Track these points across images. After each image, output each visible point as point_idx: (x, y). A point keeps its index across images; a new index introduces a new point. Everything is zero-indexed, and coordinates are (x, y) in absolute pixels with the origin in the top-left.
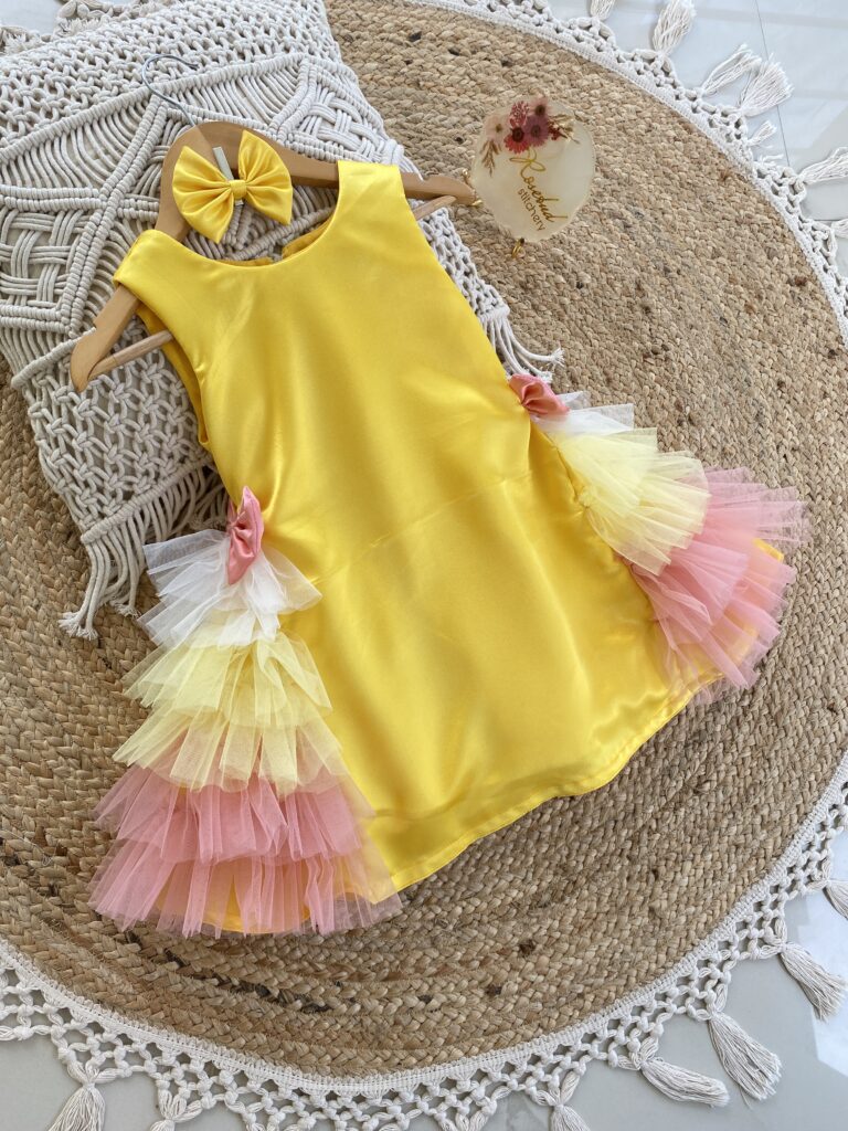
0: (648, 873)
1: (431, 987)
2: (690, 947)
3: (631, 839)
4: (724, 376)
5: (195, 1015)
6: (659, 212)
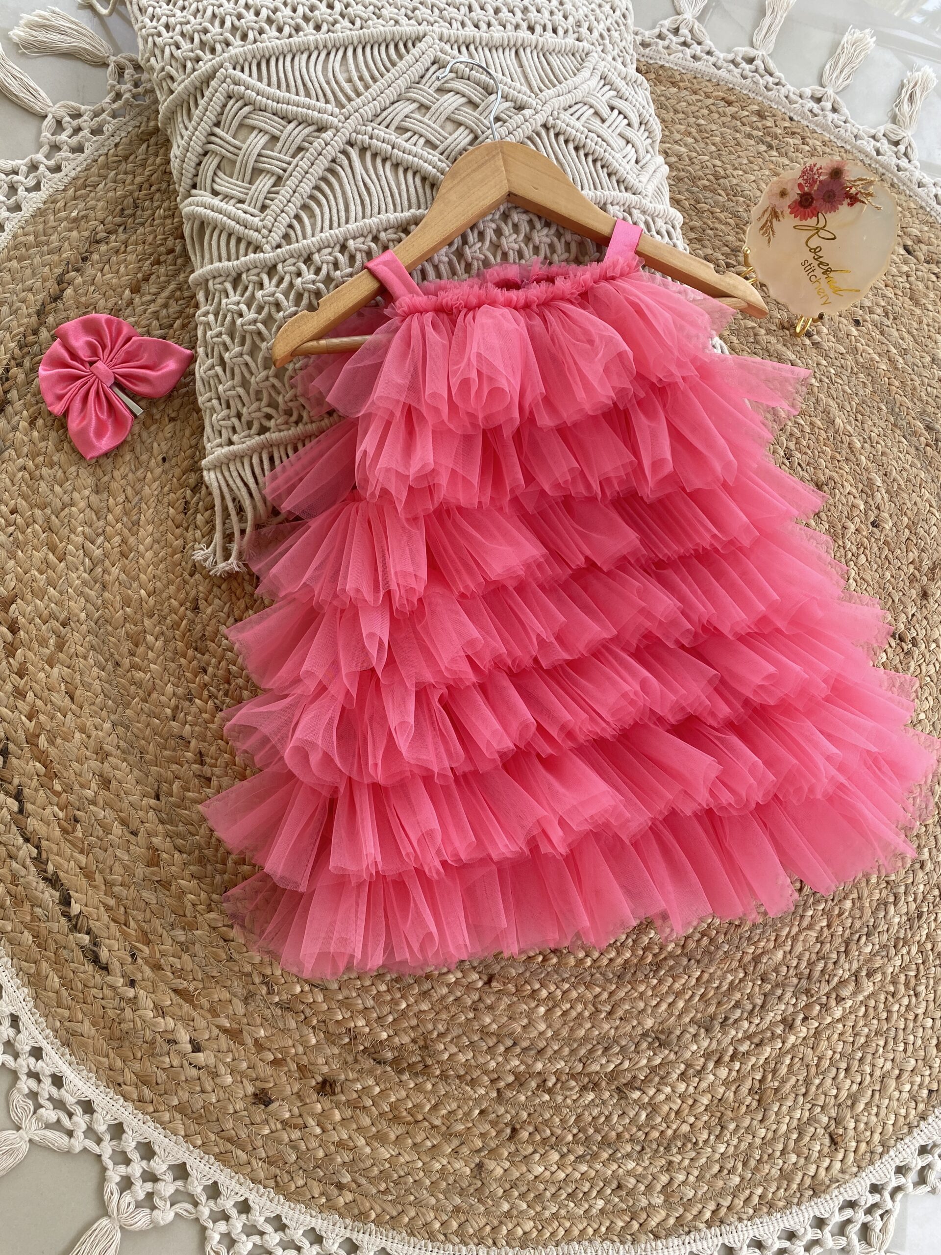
0: (506, 1124)
1: (210, 1039)
3: (517, 1076)
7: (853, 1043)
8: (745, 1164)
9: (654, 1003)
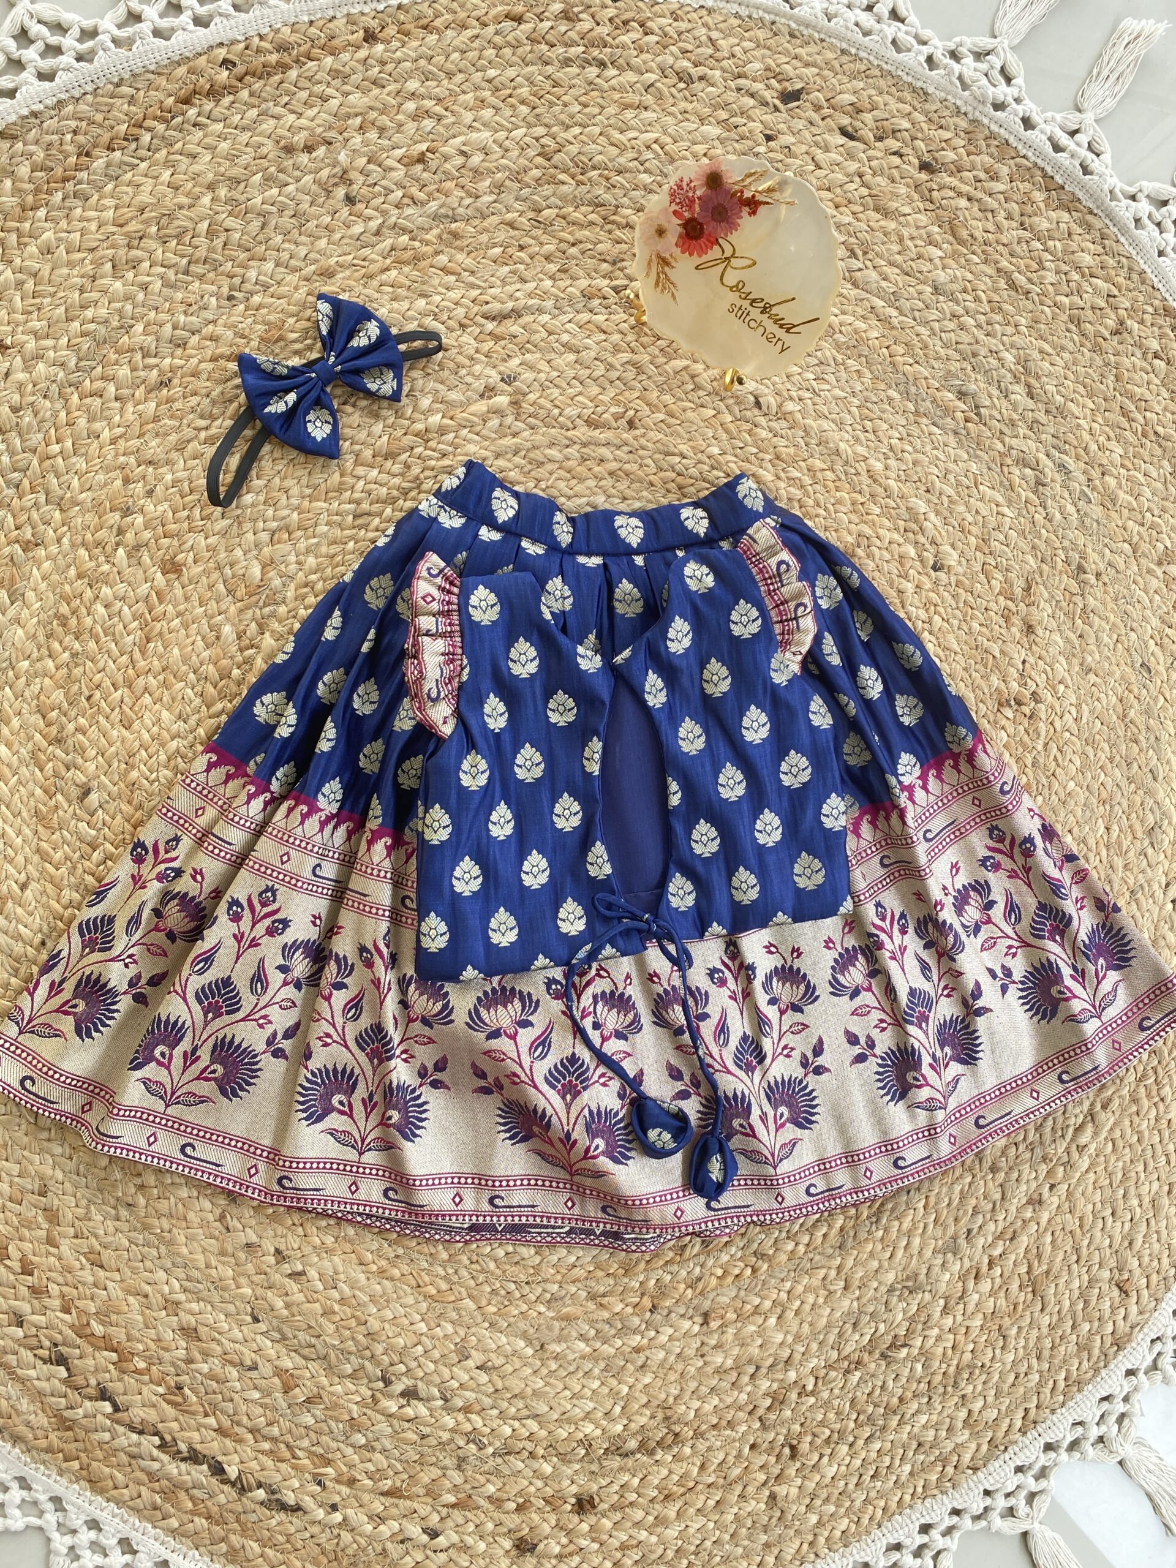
0: (783, 1446)
1: (442, 1520)
2: (812, 1557)
4: (1118, 758)
5: (119, 1476)
6: (1098, 470)
7: (1111, 1184)
8: (1039, 1358)
9: (888, 1255)
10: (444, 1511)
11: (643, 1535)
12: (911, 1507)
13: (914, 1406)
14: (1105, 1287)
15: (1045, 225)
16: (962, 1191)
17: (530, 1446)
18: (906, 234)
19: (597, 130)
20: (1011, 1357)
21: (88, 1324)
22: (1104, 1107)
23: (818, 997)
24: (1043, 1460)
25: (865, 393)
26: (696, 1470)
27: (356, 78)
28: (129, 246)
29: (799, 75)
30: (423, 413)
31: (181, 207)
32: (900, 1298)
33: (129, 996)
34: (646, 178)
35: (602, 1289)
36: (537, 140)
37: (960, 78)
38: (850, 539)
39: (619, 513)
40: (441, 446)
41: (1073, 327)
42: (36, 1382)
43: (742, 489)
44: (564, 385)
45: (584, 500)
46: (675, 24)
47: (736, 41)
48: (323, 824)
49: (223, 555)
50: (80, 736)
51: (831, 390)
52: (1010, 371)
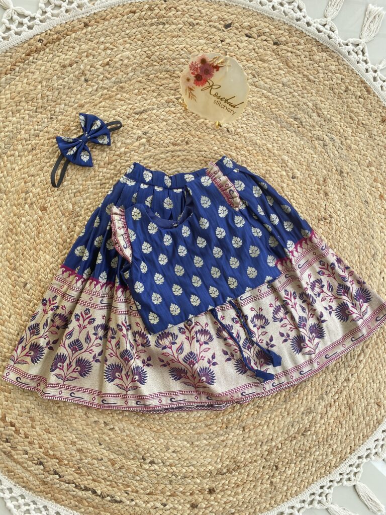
1: (167, 500)
2: (286, 500)
3: (268, 451)
4: (360, 233)
5: (64, 498)
6: (344, 138)
7: (371, 372)
8: (353, 430)
9: (301, 402)
10: (167, 498)
11: (231, 499)
12: (316, 481)
13: (314, 449)
14: (373, 405)
15: (318, 58)
16: (323, 379)
17: (192, 475)
18: (271, 67)
19: (164, 46)
20: (344, 430)
21: (48, 451)
22: (367, 347)
23: (269, 323)
24: (358, 462)
25: (264, 123)
26: (246, 477)
27: (83, 40)
28: (17, 106)
29: (230, 18)
30: (118, 148)
31: (31, 90)
32: (306, 416)
33: (47, 348)
34: (183, 60)
35: (209, 423)
36: (145, 52)
37: (284, 12)
38: (264, 172)
39: (186, 174)
40: (126, 158)
41: (331, 92)
42: (34, 471)
43: (225, 162)
44: (164, 133)
45: (174, 170)
46: (186, 7)
47: (208, 10)
48: (102, 287)
49: (59, 203)
50: (21, 267)
51: (253, 123)
52: (311, 109)
